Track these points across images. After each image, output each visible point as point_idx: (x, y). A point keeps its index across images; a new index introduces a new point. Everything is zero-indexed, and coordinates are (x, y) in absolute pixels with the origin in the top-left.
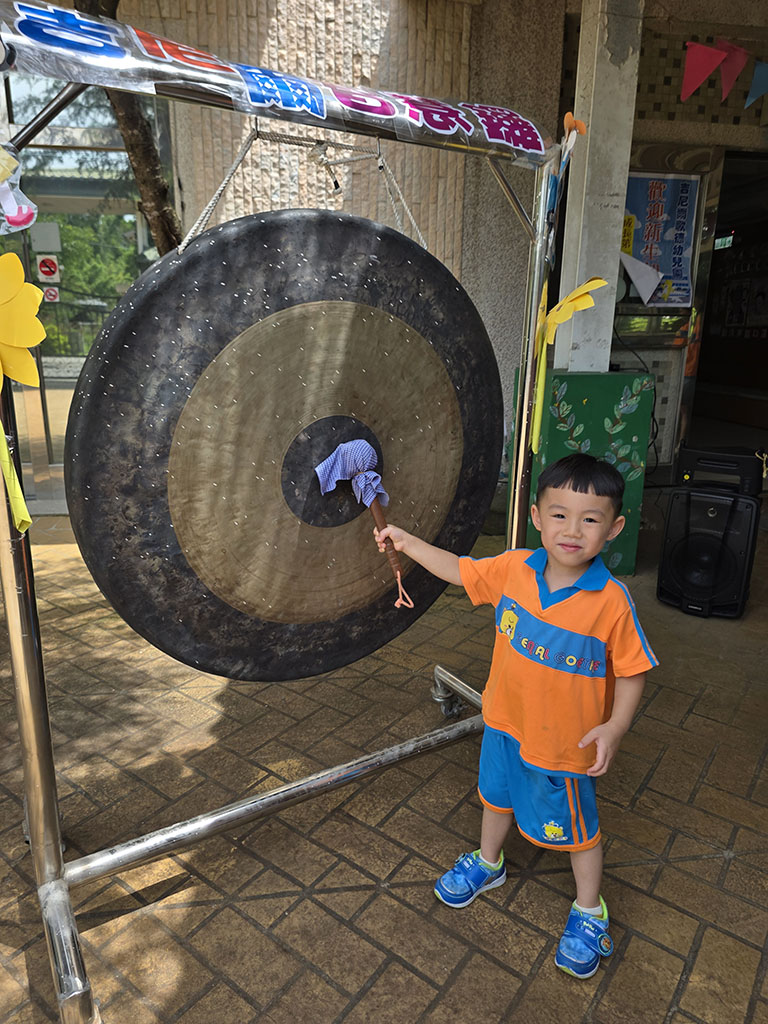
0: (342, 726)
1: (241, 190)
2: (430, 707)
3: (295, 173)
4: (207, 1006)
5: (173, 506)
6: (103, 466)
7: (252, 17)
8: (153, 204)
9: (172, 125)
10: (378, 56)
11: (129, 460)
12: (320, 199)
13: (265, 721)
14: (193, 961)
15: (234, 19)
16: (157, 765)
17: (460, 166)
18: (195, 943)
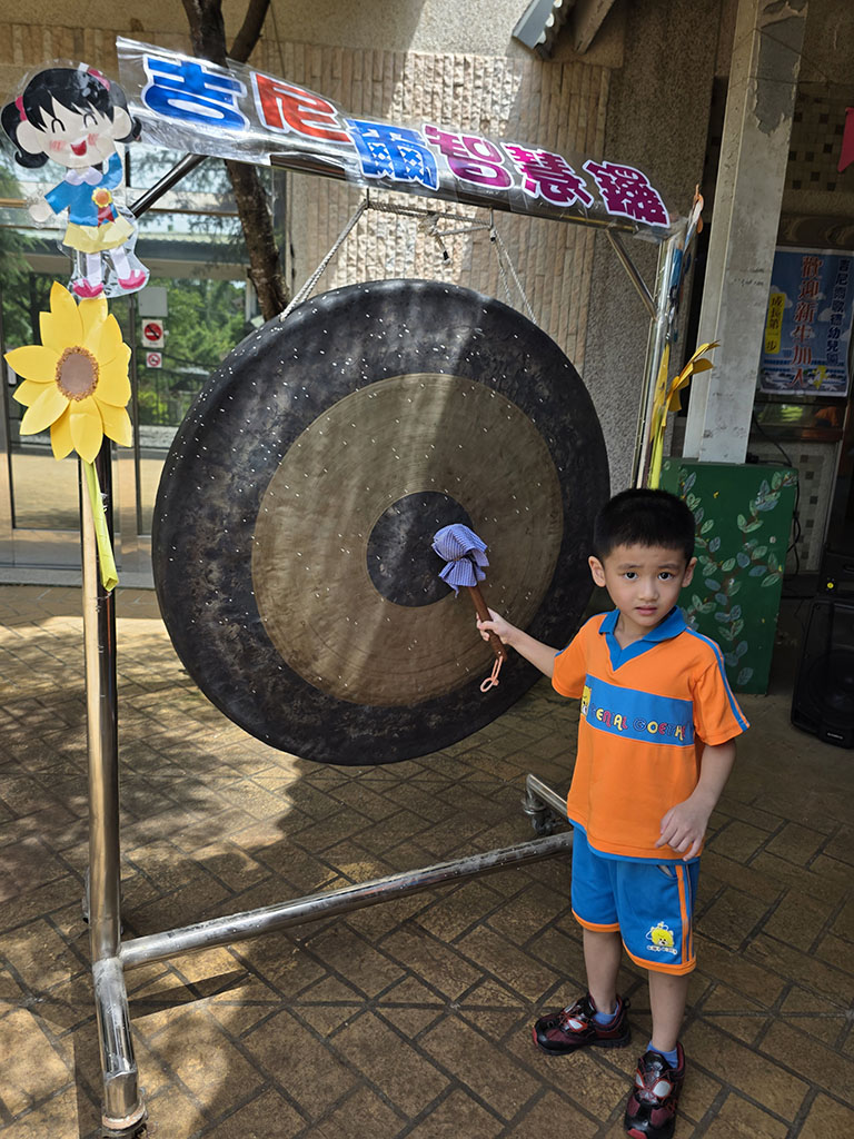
0: (422, 832)
1: (355, 257)
2: (520, 820)
3: (412, 242)
4: (254, 1111)
5: (257, 573)
6: (190, 528)
7: (377, 81)
9: (288, 191)
10: (507, 122)
11: (215, 524)
12: (437, 269)
13: (339, 819)
14: (245, 1062)
15: (359, 83)
16: (223, 855)
17: (589, 237)
18: (247, 1044)
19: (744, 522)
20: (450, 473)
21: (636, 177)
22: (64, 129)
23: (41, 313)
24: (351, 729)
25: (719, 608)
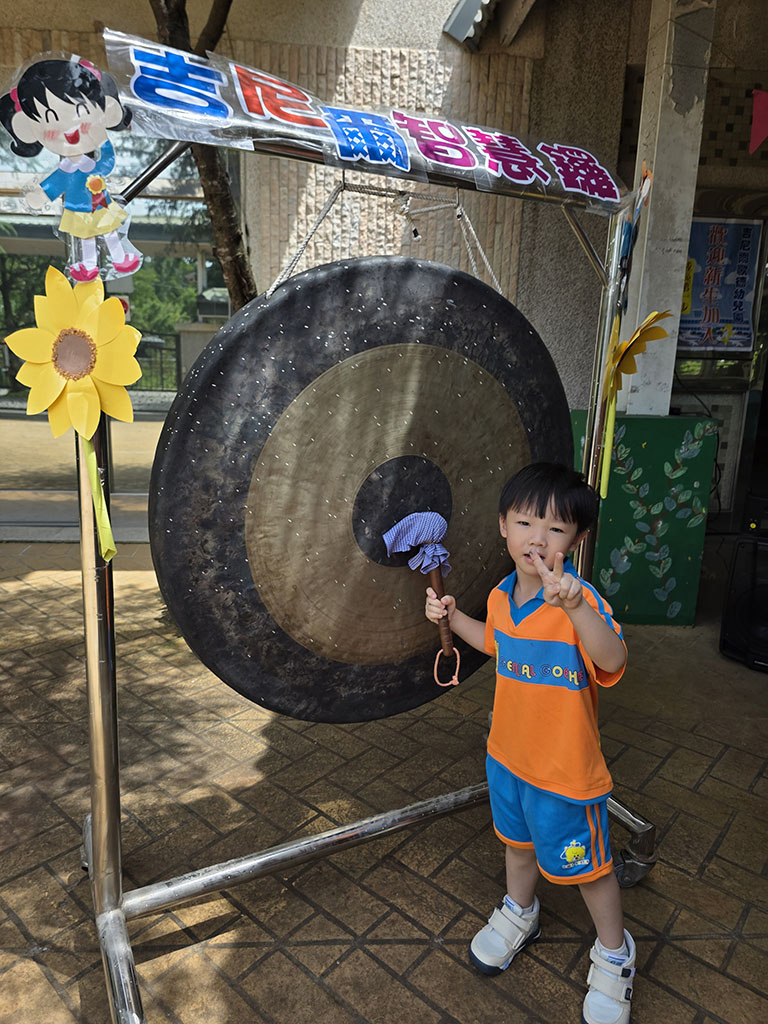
0: (392, 768)
3: (356, 220)
5: (251, 541)
6: (186, 499)
7: (321, 74)
8: (227, 250)
9: (242, 176)
10: (440, 109)
11: (210, 496)
12: (378, 244)
13: (314, 758)
14: (244, 1005)
15: (305, 77)
16: (208, 798)
17: (517, 212)
18: (246, 986)
19: (670, 469)
20: (428, 437)
21: (585, 157)
22: (57, 119)
23: (36, 297)
24: (342, 688)
25: (650, 548)
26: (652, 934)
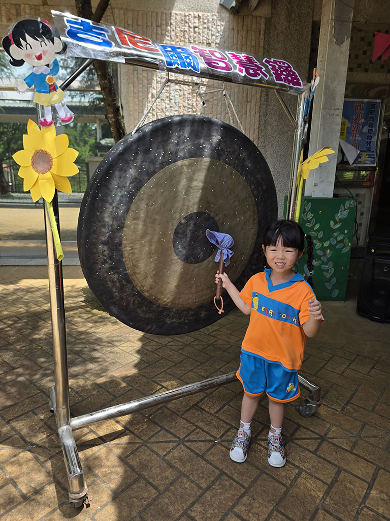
0: (197, 367)
3: (177, 101)
4: (134, 489)
5: (125, 251)
6: (95, 231)
7: (158, 26)
8: (112, 115)
9: (119, 79)
10: (219, 44)
11: (107, 229)
13: (159, 363)
14: (128, 468)
15: (150, 27)
16: (109, 381)
17: (258, 96)
18: (128, 461)
19: (333, 224)
20: (208, 203)
21: (286, 65)
22: (31, 48)
23: (24, 135)
24: (168, 319)
25: (323, 263)
26: (318, 437)
